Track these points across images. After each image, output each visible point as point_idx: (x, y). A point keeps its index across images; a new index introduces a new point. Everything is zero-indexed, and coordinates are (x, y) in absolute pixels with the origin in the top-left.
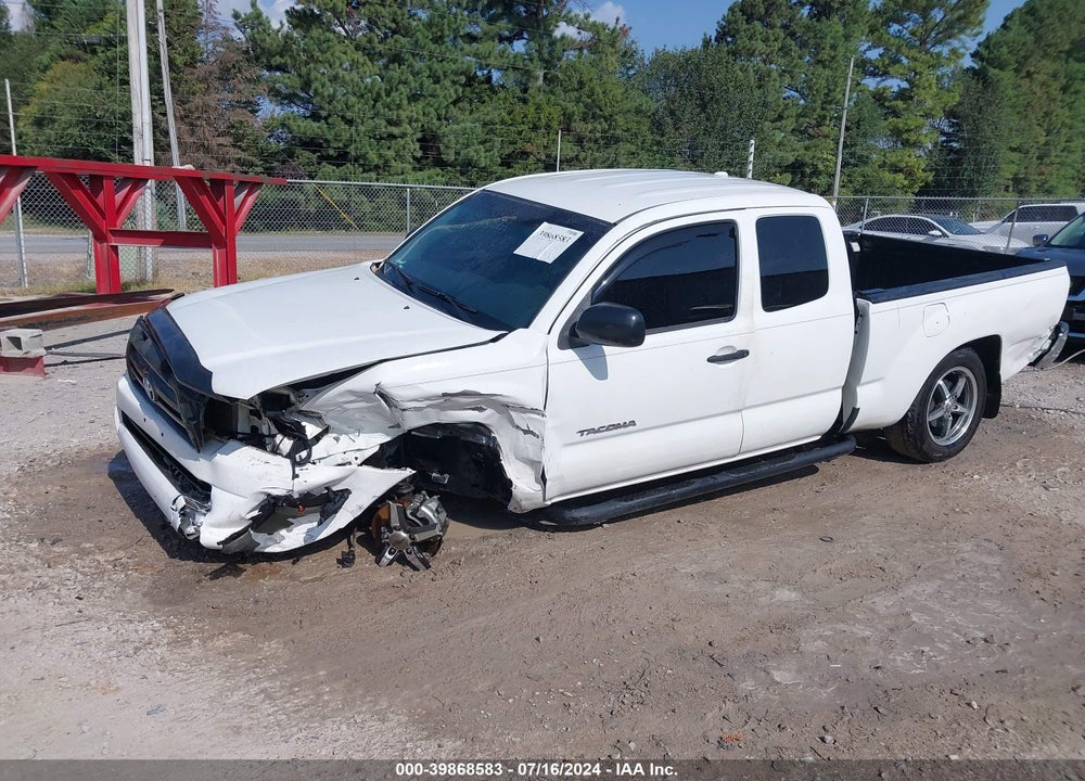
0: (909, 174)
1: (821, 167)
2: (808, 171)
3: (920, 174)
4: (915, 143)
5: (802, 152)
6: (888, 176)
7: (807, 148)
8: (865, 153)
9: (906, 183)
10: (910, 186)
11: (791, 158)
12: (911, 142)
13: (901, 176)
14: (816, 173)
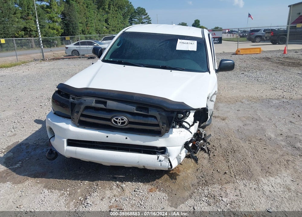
0: (57, 30)
1: (32, 29)
2: (29, 30)
3: (60, 30)
4: (56, 21)
5: (25, 24)
6: (52, 31)
7: (26, 23)
8: (44, 24)
9: (57, 33)
10: (59, 33)
11: (23, 26)
12: (55, 21)
13: (55, 31)
14: (31, 31)
